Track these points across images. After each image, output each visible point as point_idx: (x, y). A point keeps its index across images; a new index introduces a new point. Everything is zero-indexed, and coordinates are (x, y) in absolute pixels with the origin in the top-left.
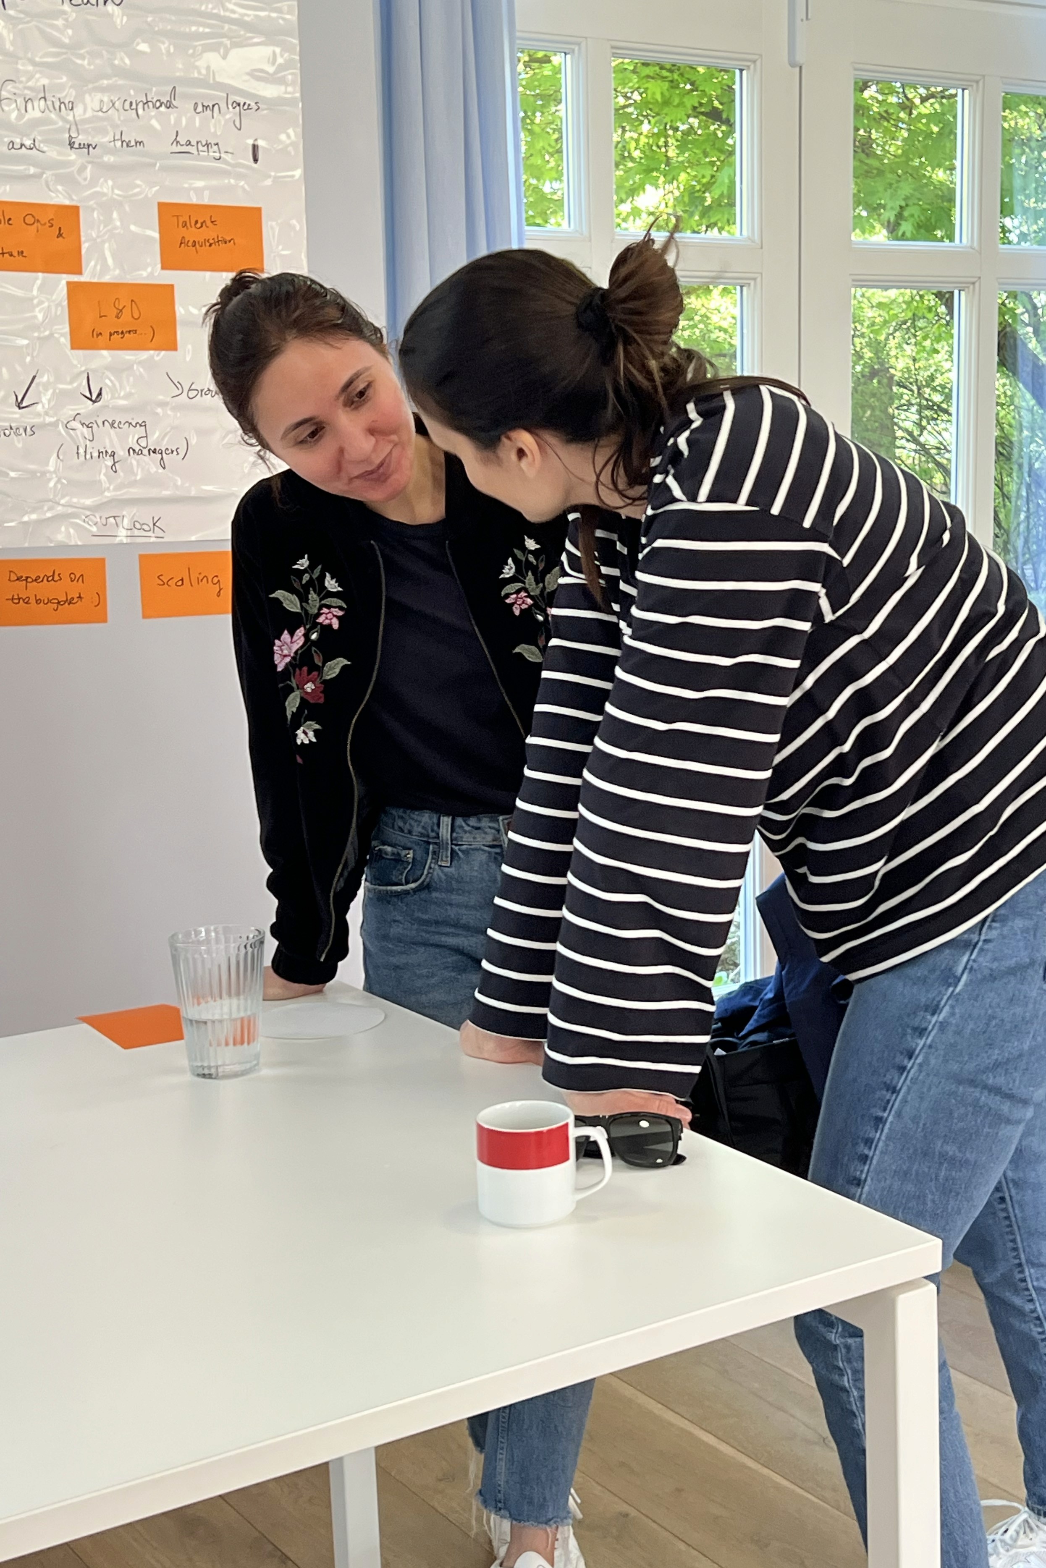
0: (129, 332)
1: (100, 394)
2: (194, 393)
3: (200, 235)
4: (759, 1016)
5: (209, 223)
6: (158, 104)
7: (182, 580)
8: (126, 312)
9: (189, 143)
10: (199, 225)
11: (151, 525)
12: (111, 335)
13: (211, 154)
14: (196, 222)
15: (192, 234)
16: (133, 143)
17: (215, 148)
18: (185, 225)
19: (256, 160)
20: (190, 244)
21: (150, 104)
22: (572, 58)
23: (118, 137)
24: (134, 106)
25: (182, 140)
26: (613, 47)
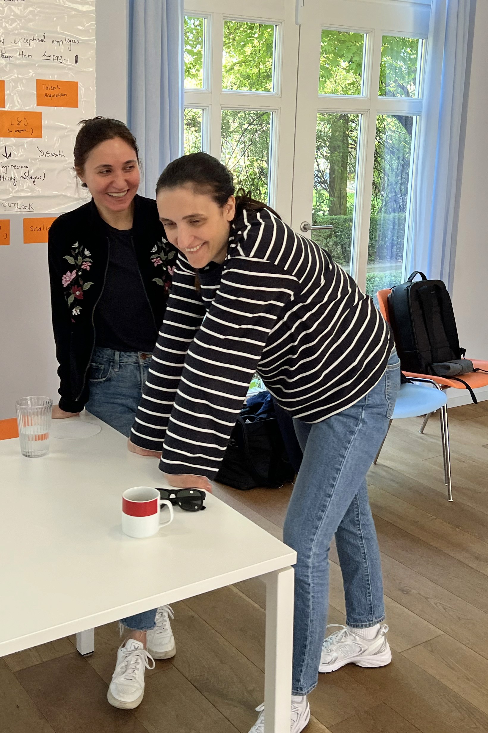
0: (23, 130)
1: (10, 155)
2: (47, 155)
3: (53, 92)
4: (264, 407)
5: (56, 87)
6: (38, 40)
7: (40, 228)
8: (22, 123)
9: (50, 56)
10: (53, 88)
11: (29, 207)
12: (15, 131)
13: (59, 61)
14: (52, 87)
15: (49, 92)
16: (27, 56)
17: (60, 58)
18: (47, 88)
19: (76, 63)
20: (49, 96)
21: (35, 40)
22: (207, 20)
23: (21, 53)
24: (28, 41)
25: (47, 54)
26: (224, 16)
